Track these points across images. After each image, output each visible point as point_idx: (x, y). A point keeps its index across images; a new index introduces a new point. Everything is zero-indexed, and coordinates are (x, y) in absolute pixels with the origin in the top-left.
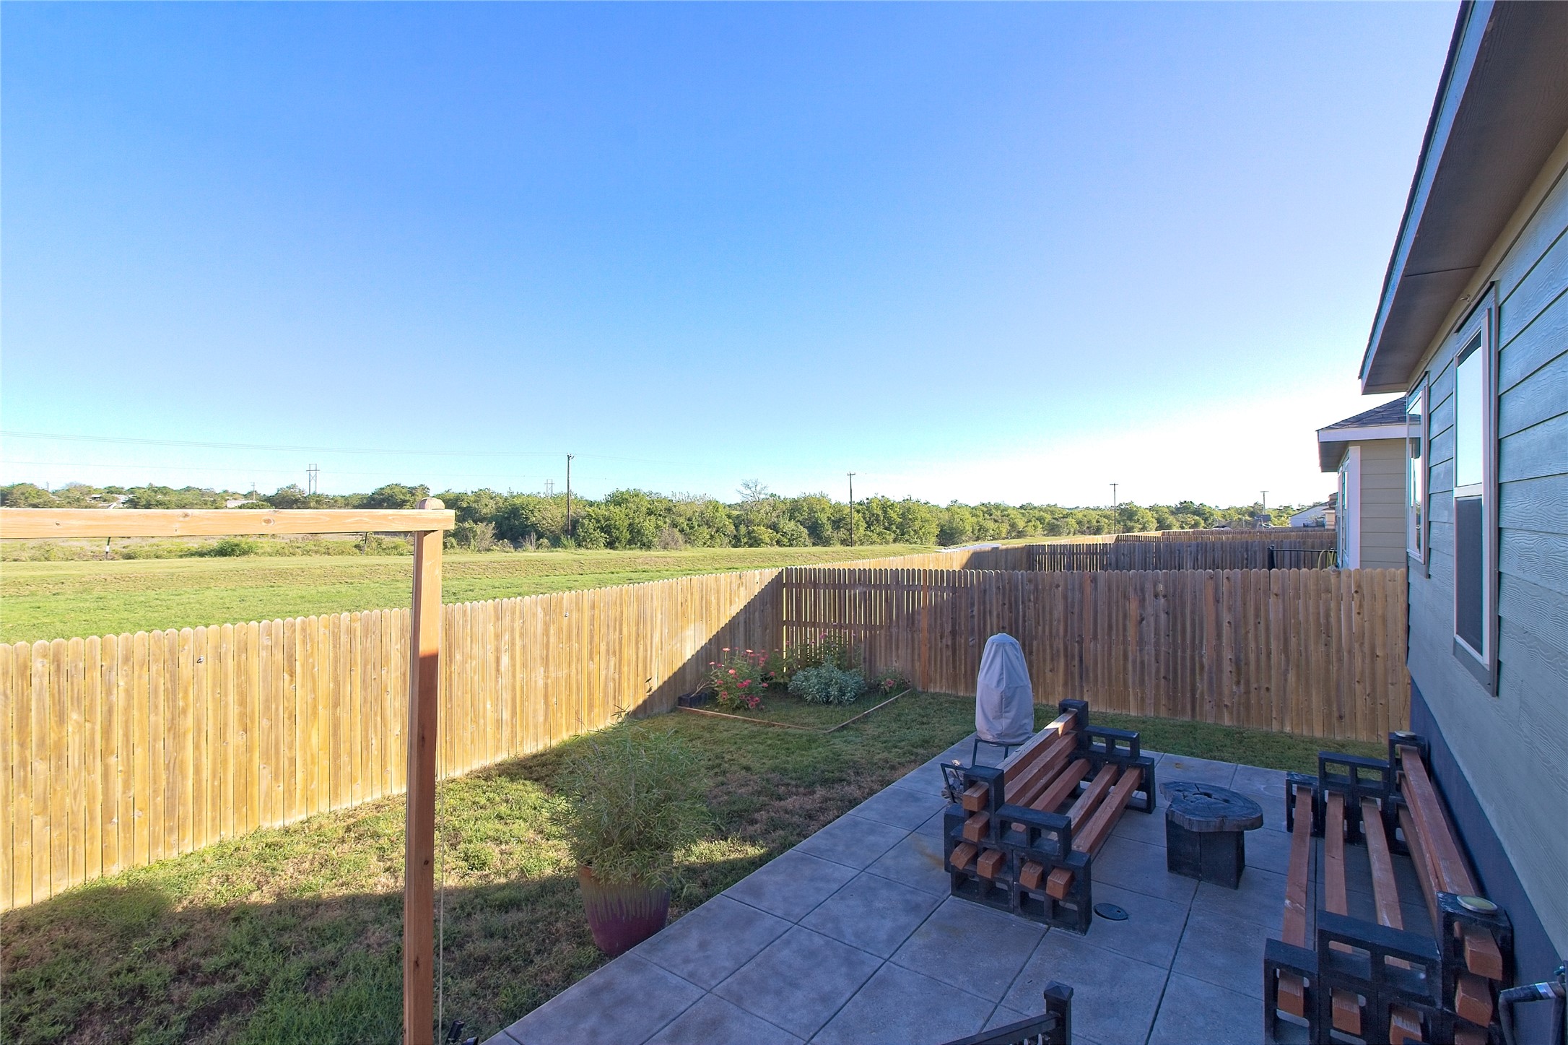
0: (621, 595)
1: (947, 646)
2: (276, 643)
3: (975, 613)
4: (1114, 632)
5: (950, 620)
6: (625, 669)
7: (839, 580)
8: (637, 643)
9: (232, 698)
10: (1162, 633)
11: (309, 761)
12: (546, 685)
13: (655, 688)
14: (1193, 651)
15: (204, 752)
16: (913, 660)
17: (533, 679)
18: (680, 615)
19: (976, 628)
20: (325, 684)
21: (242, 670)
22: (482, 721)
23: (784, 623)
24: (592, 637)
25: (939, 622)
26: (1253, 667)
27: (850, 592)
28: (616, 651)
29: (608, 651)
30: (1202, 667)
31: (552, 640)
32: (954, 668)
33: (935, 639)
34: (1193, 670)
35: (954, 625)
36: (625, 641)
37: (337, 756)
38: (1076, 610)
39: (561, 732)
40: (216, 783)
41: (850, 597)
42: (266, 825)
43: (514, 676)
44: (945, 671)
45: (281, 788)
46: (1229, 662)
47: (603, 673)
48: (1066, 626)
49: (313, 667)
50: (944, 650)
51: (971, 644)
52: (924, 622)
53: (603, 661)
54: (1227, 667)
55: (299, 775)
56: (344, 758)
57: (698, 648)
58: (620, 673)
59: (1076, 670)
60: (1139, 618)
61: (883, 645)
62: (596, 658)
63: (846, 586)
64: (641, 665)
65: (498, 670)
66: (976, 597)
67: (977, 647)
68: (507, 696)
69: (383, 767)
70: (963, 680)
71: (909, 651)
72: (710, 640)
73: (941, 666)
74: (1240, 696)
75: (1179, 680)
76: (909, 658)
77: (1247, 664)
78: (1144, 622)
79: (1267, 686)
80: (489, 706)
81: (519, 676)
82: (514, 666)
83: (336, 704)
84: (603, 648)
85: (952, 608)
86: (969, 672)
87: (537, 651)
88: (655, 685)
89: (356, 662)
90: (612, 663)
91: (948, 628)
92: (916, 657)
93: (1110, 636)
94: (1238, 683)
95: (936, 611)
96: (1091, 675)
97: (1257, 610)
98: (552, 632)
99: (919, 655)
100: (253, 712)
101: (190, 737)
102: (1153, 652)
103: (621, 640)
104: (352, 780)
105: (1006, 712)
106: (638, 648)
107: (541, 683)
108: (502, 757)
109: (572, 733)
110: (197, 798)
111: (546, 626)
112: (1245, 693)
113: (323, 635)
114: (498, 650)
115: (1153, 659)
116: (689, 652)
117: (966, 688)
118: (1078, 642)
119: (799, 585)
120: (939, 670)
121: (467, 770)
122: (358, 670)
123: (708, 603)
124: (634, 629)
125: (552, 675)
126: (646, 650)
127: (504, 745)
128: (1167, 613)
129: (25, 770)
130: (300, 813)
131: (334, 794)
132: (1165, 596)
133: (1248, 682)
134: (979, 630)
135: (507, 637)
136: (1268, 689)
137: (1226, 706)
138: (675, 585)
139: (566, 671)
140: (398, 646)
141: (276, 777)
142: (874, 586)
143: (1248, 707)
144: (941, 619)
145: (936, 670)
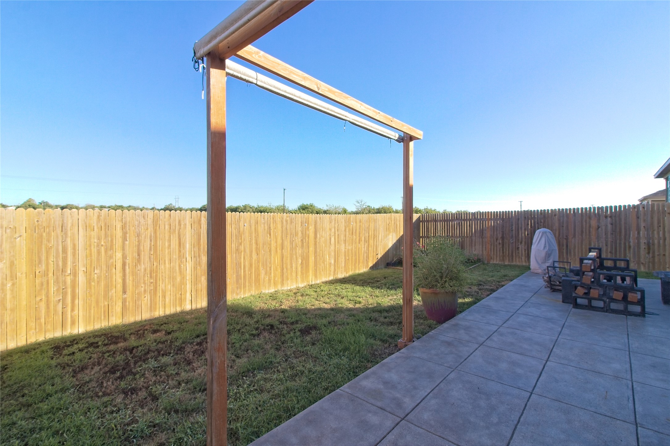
0: (369, 218)
1: (499, 243)
2: (266, 221)
3: (514, 228)
4: (584, 234)
5: (501, 233)
6: (370, 249)
7: (447, 218)
8: (374, 238)
9: (254, 241)
10: (609, 234)
11: (275, 269)
12: (345, 251)
13: (379, 258)
14: (625, 240)
15: (246, 261)
16: (482, 250)
17: (341, 248)
18: (387, 229)
19: (514, 235)
20: (279, 241)
21: (256, 230)
22: (325, 263)
23: (421, 237)
24: (360, 234)
25: (495, 233)
26: (656, 247)
27: (452, 223)
28: (367, 241)
29: (365, 240)
30: (630, 247)
31: (347, 233)
32: (503, 253)
33: (494, 241)
34: (625, 250)
35: (503, 235)
36: (370, 237)
37: (283, 269)
38: (565, 225)
39: (350, 271)
40: (250, 273)
41: (452, 225)
42: (264, 291)
43: (335, 246)
44: (498, 254)
45: (267, 278)
46: (644, 244)
47: (363, 249)
48: (559, 232)
49: (276, 233)
50: (498, 245)
51: (511, 242)
52: (488, 234)
53: (363, 244)
54: (643, 246)
55: (272, 274)
56: (285, 270)
57: (393, 243)
58: (368, 250)
59: (565, 251)
60: (597, 227)
61: (468, 244)
62: (361, 243)
63: (450, 220)
64: (375, 248)
65: (330, 243)
66: (514, 222)
67: (514, 243)
68: (333, 254)
69: (296, 275)
70: (507, 258)
71: (481, 246)
72: (397, 241)
73: (497, 253)
74: (650, 259)
75: (618, 253)
76: (481, 249)
77: (653, 244)
78: (600, 229)
79: (664, 253)
80: (327, 257)
81: (337, 246)
82: (335, 242)
83: (282, 249)
84: (363, 239)
85: (502, 227)
86: (510, 254)
87: (342, 237)
88: (380, 256)
89: (288, 233)
90: (366, 246)
91: (500, 236)
92: (484, 249)
93: (582, 235)
94: (649, 253)
95: (494, 228)
96: (572, 252)
97: (659, 222)
98: (347, 230)
99: (486, 248)
100: (259, 247)
101: (242, 254)
102: (604, 242)
103: (369, 236)
104: (287, 279)
105: (548, 260)
106: (374, 241)
107: (343, 250)
108: (331, 278)
109: (353, 272)
110: (245, 277)
111: (345, 227)
112: (652, 257)
113: (278, 220)
114: (330, 235)
115: (604, 245)
116: (390, 245)
117: (509, 260)
118: (565, 239)
119: (428, 221)
120: (495, 254)
121: (321, 281)
122: (289, 236)
123: (397, 225)
124: (373, 233)
125: (347, 247)
126: (377, 242)
127: (332, 273)
128: (612, 224)
129: (200, 258)
130: (273, 289)
131: (282, 284)
132: (610, 217)
133: (654, 252)
134: (516, 236)
135: (333, 230)
136: (664, 255)
137: (642, 263)
138: (386, 216)
139: (351, 247)
140: (300, 229)
141: (266, 274)
142: (464, 220)
143: (653, 263)
144: (497, 232)
145: (494, 254)
